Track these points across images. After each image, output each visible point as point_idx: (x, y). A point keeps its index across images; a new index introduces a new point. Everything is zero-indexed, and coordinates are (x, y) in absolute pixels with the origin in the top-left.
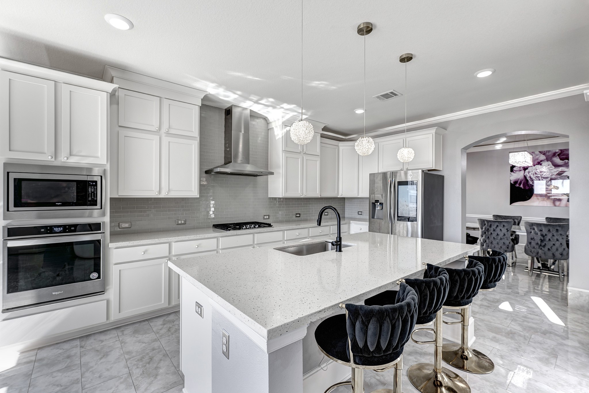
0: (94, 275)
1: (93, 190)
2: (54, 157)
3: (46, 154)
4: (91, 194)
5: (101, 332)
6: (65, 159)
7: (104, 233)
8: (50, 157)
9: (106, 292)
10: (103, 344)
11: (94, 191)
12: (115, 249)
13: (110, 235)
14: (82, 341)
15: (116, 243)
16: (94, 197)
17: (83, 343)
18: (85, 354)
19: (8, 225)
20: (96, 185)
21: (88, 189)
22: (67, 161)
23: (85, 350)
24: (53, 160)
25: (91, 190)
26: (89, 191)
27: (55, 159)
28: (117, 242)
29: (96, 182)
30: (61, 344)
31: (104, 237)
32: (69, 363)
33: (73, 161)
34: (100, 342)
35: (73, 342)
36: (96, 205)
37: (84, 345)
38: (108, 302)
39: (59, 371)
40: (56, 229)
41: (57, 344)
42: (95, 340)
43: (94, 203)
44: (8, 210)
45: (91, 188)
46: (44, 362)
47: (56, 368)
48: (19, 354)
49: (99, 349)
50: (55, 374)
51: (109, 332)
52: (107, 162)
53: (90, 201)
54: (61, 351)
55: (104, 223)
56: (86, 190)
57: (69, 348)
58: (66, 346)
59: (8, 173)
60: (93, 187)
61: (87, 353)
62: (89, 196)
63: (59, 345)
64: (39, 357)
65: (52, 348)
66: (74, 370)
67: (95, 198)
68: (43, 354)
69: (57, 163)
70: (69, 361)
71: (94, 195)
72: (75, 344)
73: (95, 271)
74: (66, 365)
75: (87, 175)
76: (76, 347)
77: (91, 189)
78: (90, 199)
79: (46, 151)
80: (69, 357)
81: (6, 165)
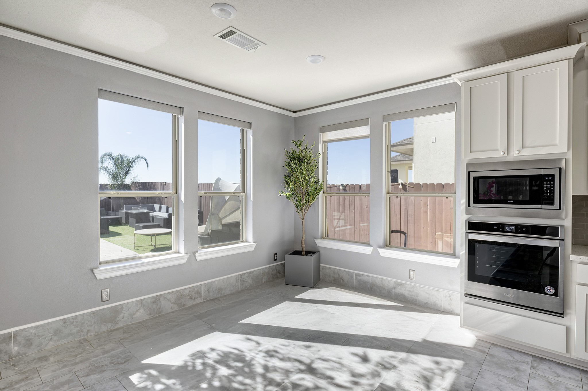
0: (549, 289)
1: (549, 186)
2: (506, 153)
3: (499, 150)
4: (547, 191)
5: (559, 364)
6: (517, 152)
7: (564, 240)
8: (502, 153)
9: (566, 316)
10: (559, 379)
11: (550, 188)
12: (579, 264)
13: (572, 244)
14: (535, 361)
15: (581, 257)
16: (550, 193)
17: (535, 365)
18: (534, 378)
19: (468, 219)
20: (553, 180)
21: (543, 183)
22: (520, 155)
23: (536, 372)
24: (506, 155)
25: (547, 187)
26: (544, 187)
27: (507, 155)
28: (583, 256)
29: (553, 176)
30: (512, 351)
31: (564, 246)
32: (516, 376)
33: (526, 154)
34: (555, 375)
35: (525, 356)
36: (552, 204)
37: (536, 367)
38: (568, 330)
39: (505, 377)
40: (507, 228)
41: (509, 349)
42: (549, 368)
43: (551, 202)
44: (469, 206)
45: (547, 183)
46: (495, 360)
47: (502, 373)
48: (477, 340)
49: (552, 382)
50: (501, 378)
51: (569, 369)
52: (568, 150)
53: (544, 199)
54: (511, 358)
55: (563, 226)
56: (540, 186)
57: (519, 360)
58: (517, 357)
59: (469, 172)
60: (549, 182)
61: (537, 377)
62: (544, 193)
63: (510, 351)
64: (491, 352)
65: (503, 350)
66: (520, 386)
67: (552, 195)
68: (496, 351)
69: (510, 158)
70: (516, 373)
71: (550, 191)
72: (526, 360)
73: (550, 285)
74: (513, 376)
75: (542, 169)
76: (527, 363)
77: (547, 185)
78: (545, 197)
79: (499, 148)
80: (517, 369)
81: (468, 165)
